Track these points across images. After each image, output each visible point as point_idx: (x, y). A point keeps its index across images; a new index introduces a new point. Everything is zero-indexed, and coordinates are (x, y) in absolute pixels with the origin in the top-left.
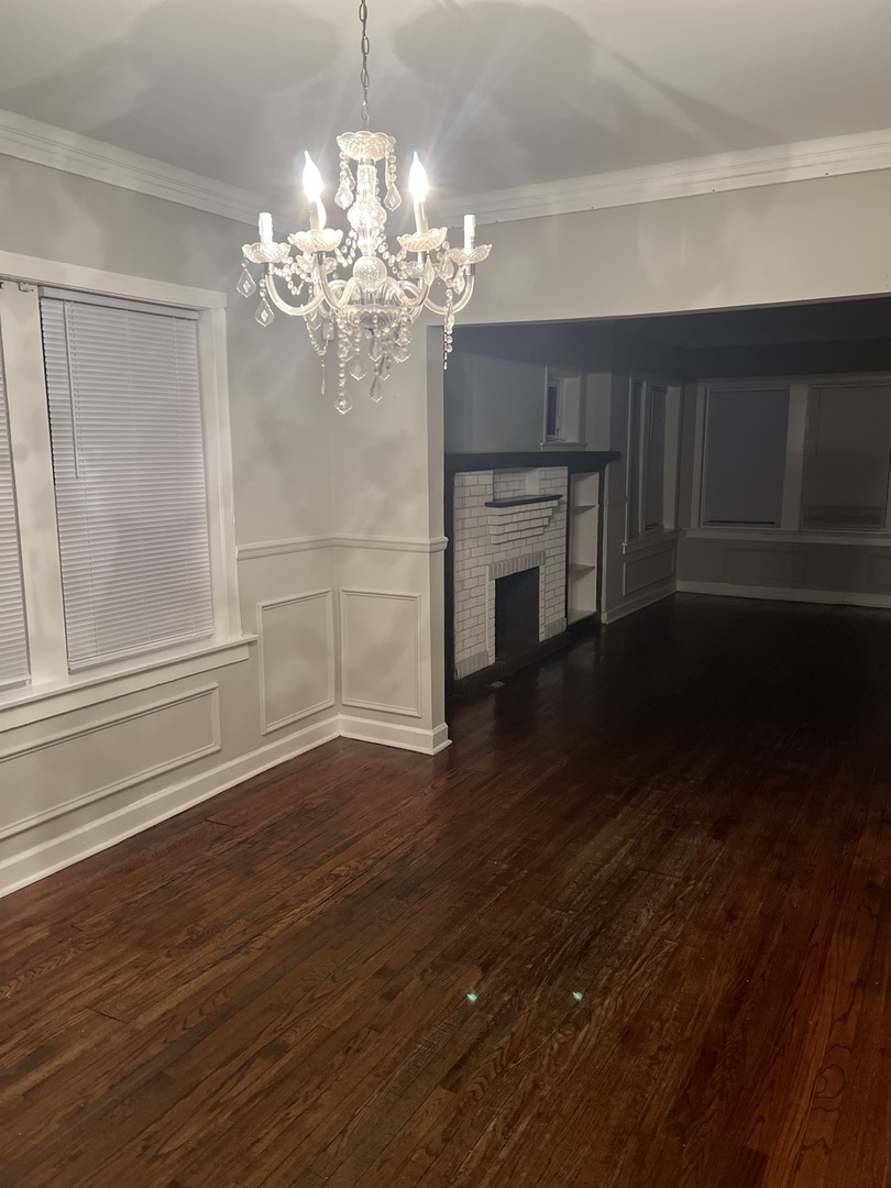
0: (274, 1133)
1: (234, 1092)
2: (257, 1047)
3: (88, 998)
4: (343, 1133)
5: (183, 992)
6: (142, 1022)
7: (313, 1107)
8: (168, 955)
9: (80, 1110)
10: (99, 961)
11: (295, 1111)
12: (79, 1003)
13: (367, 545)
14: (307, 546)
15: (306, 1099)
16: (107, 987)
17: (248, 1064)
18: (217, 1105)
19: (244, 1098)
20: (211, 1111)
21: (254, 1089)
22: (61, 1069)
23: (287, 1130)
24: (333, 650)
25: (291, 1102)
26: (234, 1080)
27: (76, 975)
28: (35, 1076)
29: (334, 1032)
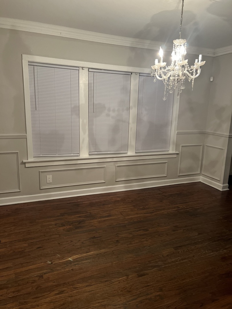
0: (137, 241)
1: (135, 233)
2: (143, 228)
3: (120, 211)
4: (149, 246)
5: (136, 216)
6: (127, 217)
7: (147, 241)
8: (137, 209)
9: (111, 225)
10: (126, 206)
11: (143, 240)
12: (119, 211)
13: (213, 134)
14: (197, 133)
15: (146, 239)
16: (124, 210)
17: (140, 230)
18: (131, 233)
19: (136, 234)
20: (130, 234)
21: (138, 234)
22: (111, 219)
23: (140, 242)
24: (201, 160)
25: (143, 238)
26: (136, 231)
27: (121, 207)
28: (107, 218)
29: (159, 232)
